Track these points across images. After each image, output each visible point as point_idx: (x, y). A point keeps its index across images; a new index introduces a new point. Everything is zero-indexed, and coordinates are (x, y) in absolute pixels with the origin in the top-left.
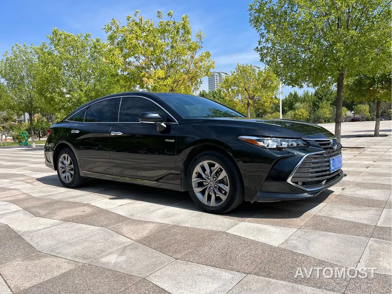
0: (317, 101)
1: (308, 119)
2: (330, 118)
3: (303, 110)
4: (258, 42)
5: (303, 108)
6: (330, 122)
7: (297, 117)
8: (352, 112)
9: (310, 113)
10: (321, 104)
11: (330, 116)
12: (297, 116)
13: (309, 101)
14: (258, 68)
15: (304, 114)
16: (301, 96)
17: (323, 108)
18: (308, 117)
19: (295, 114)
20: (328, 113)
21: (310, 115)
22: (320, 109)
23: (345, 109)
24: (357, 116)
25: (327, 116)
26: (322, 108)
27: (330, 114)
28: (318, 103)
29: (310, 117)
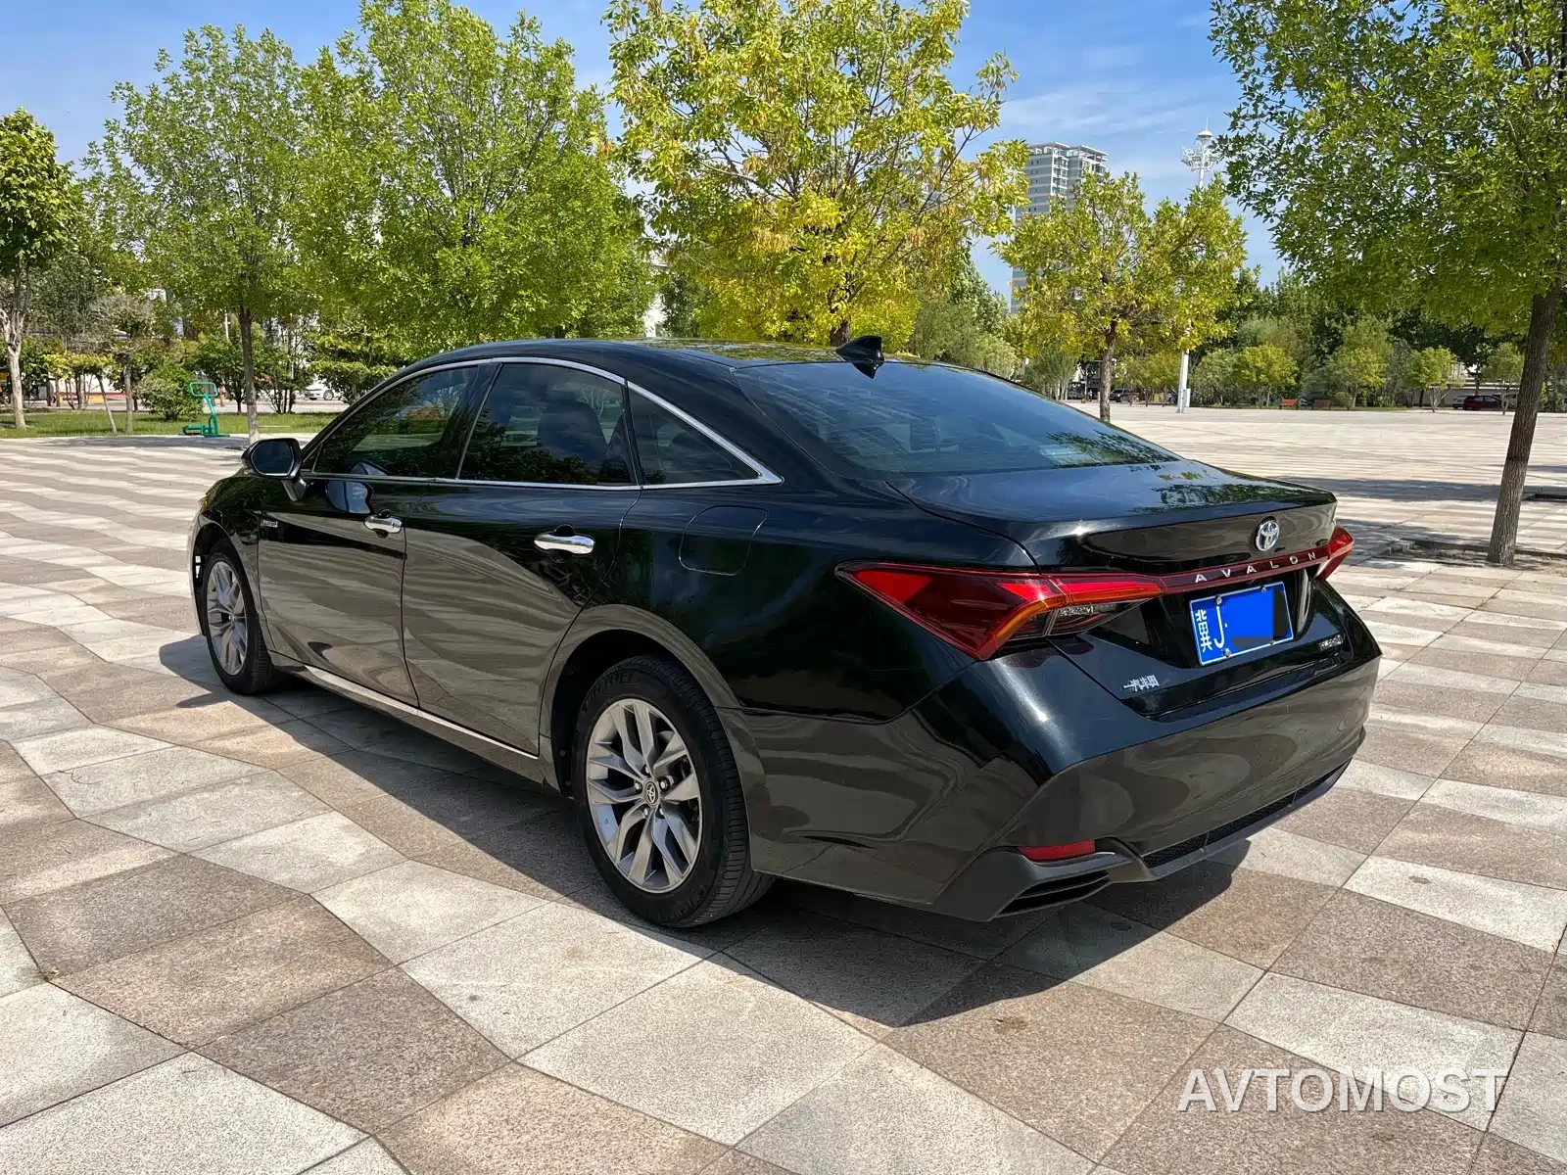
0: (1330, 316)
1: (1288, 387)
2: (1381, 388)
3: (1271, 351)
4: (1230, 115)
5: (1275, 341)
6: (1378, 405)
7: (1244, 375)
8: (1473, 369)
9: (1300, 363)
10: (1350, 328)
11: (1383, 380)
12: (1247, 372)
13: (1301, 311)
14: (1094, 155)
15: (1276, 367)
16: (1267, 289)
17: (1357, 345)
18: (1293, 381)
19: (1241, 365)
20: (1374, 368)
21: (1301, 369)
22: (1345, 348)
23: (1449, 357)
24: (1489, 386)
25: (1371, 380)
26: (1353, 346)
27: (1382, 374)
28: (1334, 325)
29: (1297, 379)
